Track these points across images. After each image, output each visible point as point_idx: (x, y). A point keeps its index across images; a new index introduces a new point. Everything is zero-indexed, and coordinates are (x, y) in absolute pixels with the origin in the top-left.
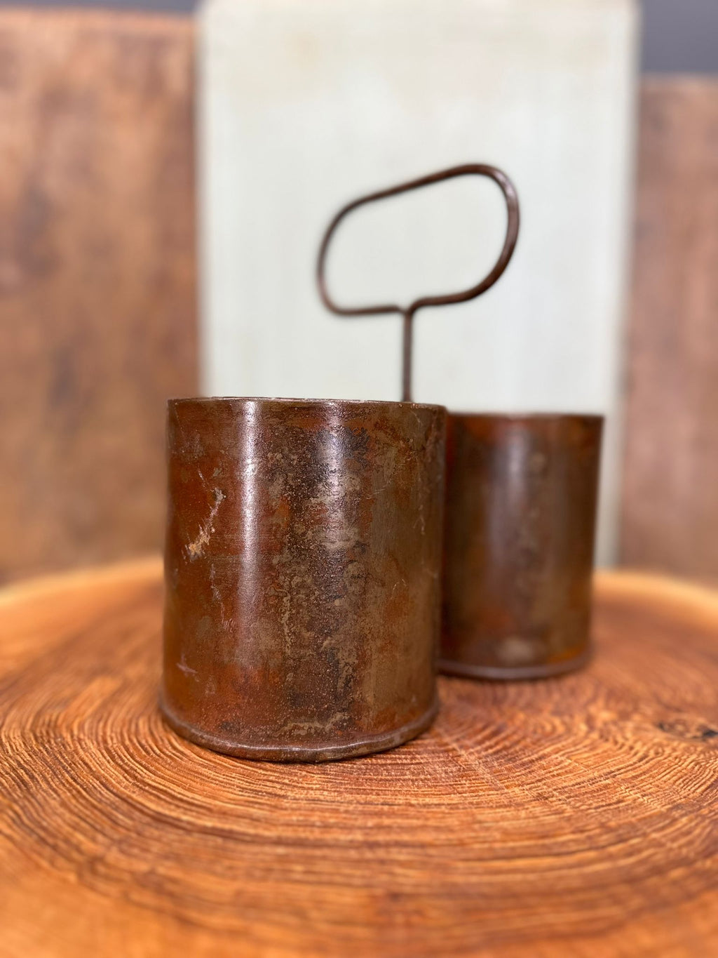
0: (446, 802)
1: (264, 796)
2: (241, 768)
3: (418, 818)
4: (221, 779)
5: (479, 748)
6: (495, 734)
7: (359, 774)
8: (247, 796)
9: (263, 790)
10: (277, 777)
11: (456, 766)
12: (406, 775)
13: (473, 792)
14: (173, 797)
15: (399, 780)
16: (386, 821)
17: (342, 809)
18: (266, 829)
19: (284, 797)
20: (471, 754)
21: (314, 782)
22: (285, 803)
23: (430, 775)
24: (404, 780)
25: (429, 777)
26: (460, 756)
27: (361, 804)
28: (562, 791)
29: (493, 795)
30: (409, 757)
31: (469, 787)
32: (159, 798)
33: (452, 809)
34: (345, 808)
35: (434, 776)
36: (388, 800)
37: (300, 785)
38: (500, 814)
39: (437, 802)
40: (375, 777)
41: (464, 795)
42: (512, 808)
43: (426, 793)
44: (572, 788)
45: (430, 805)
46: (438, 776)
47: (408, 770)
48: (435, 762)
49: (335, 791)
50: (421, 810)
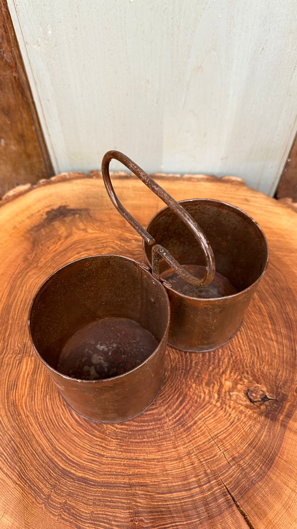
0: (157, 457)
1: (96, 455)
2: (88, 436)
3: (146, 469)
4: (81, 444)
5: (173, 416)
6: (181, 404)
7: (129, 439)
9: (96, 452)
10: (101, 442)
11: (163, 431)
12: (144, 438)
13: (167, 450)
14: (67, 458)
15: (142, 442)
16: (136, 471)
17: (122, 463)
18: (98, 477)
19: (103, 456)
20: (170, 420)
21: (114, 445)
22: (104, 460)
23: (154, 438)
24: (144, 442)
25: (153, 439)
26: (165, 423)
27: (129, 460)
28: (198, 448)
29: (173, 452)
30: (147, 424)
31: (166, 447)
32: (62, 459)
33: (158, 462)
34: (123, 463)
35: (155, 439)
36: (138, 457)
37: (108, 447)
38: (173, 465)
39: (153, 457)
40: (134, 440)
41: (164, 452)
42: (178, 461)
43: (151, 451)
44: (201, 446)
45: (151, 459)
46: (156, 439)
47: (146, 434)
48: (156, 428)
49: (120, 451)
50: (148, 463)
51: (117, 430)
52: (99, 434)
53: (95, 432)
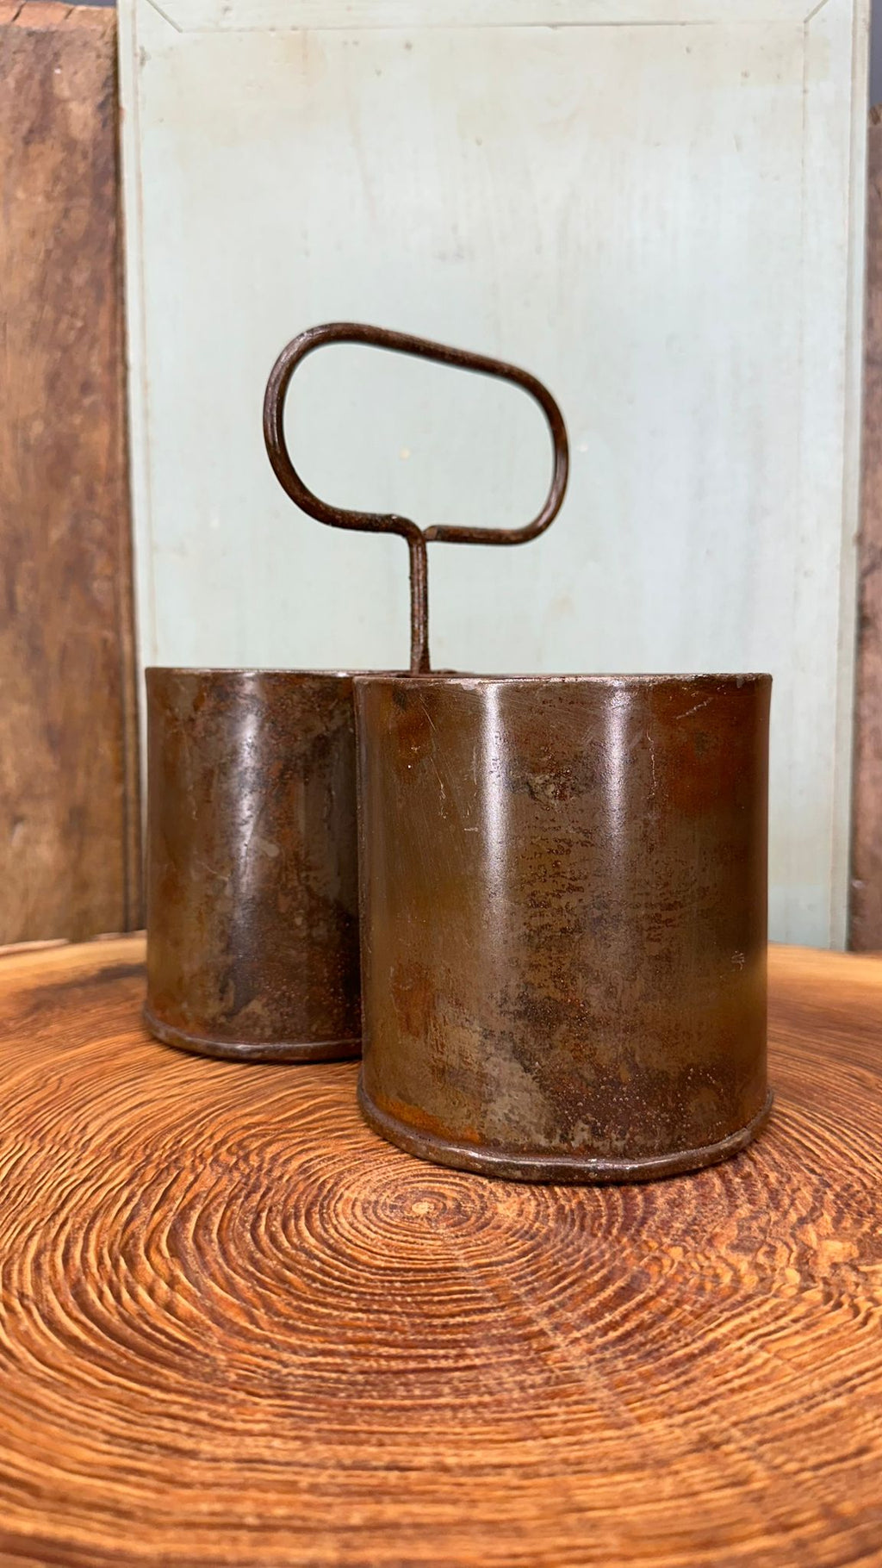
0: (515, 1459)
1: (151, 1453)
2: (121, 1386)
3: (455, 1502)
4: (73, 1414)
5: (591, 1328)
6: (624, 1294)
7: (349, 1396)
8: (118, 1455)
9: (153, 1439)
10: (187, 1407)
11: (542, 1371)
12: (440, 1395)
13: (571, 1432)
15: (426, 1407)
16: (391, 1511)
17: (304, 1481)
18: (142, 1537)
19: (192, 1454)
20: (575, 1341)
21: (259, 1416)
22: (192, 1471)
23: (491, 1394)
24: (438, 1408)
25: (487, 1398)
26: (552, 1348)
27: (344, 1468)
28: (748, 1425)
29: (610, 1439)
30: (453, 1352)
31: (565, 1422)
33: (526, 1476)
34: (310, 1480)
35: (497, 1397)
36: (401, 1458)
37: (228, 1424)
38: (621, 1488)
39: (496, 1460)
40: (380, 1402)
41: (554, 1441)
42: (647, 1473)
43: (477, 1437)
44: (769, 1419)
45: (482, 1467)
46: (505, 1396)
47: (448, 1382)
48: (502, 1364)
49: (296, 1438)
50: (463, 1480)
51: (285, 1371)
52: (184, 1380)
53: (160, 1374)
